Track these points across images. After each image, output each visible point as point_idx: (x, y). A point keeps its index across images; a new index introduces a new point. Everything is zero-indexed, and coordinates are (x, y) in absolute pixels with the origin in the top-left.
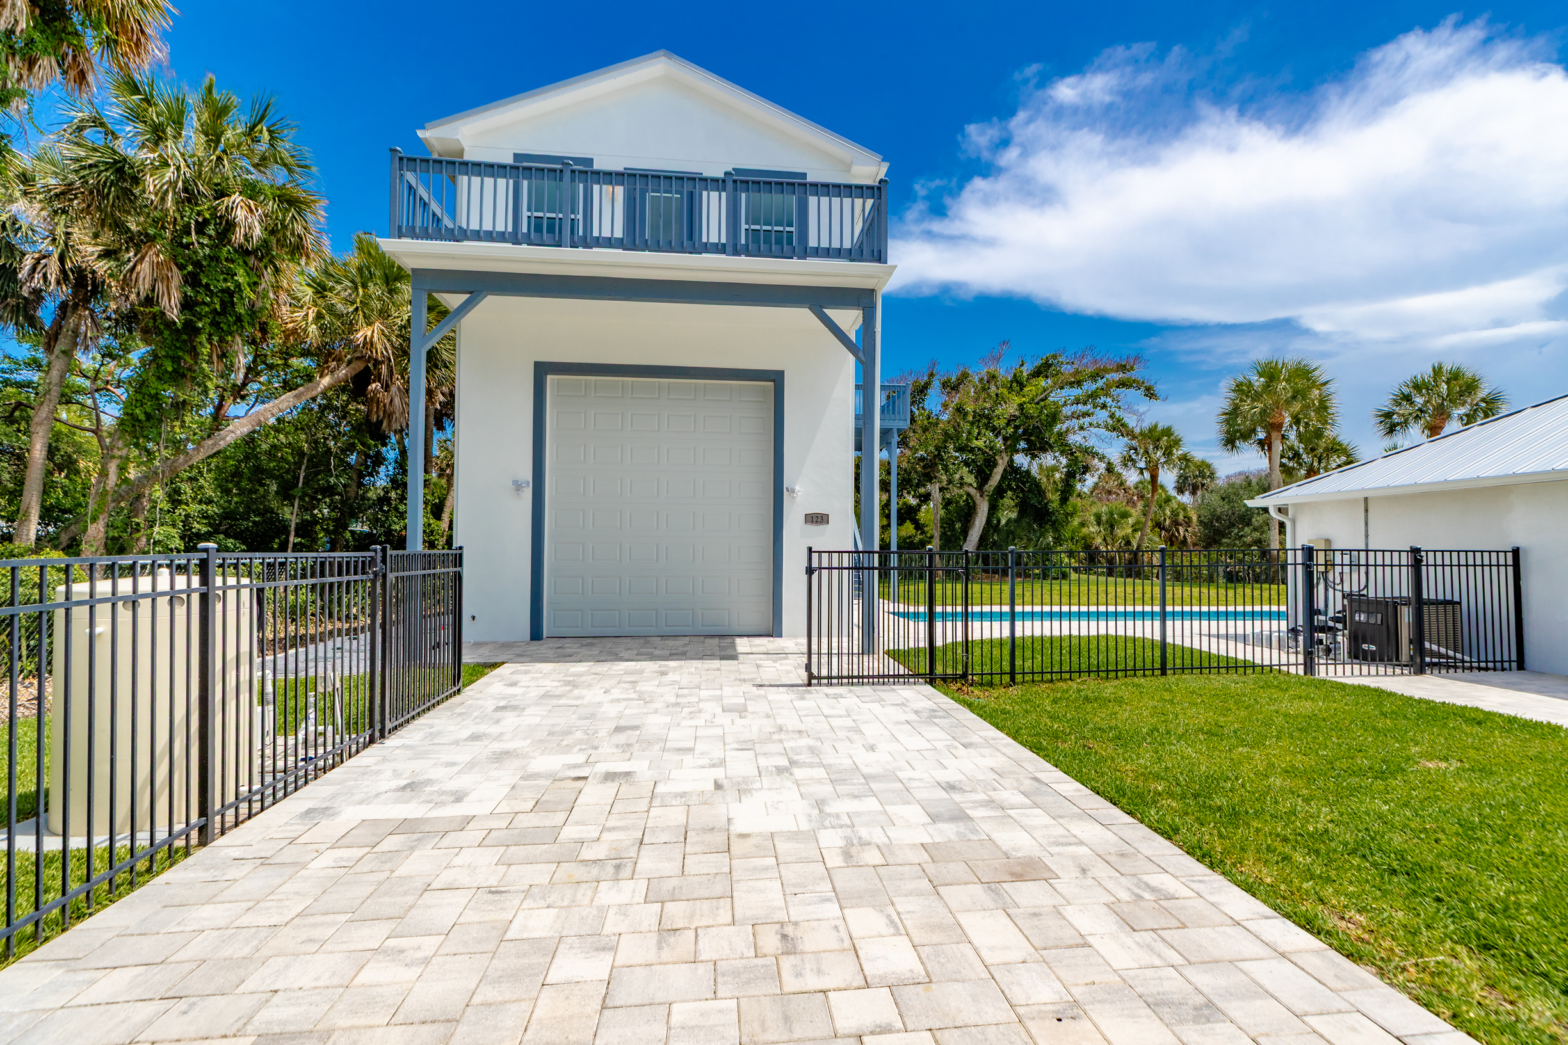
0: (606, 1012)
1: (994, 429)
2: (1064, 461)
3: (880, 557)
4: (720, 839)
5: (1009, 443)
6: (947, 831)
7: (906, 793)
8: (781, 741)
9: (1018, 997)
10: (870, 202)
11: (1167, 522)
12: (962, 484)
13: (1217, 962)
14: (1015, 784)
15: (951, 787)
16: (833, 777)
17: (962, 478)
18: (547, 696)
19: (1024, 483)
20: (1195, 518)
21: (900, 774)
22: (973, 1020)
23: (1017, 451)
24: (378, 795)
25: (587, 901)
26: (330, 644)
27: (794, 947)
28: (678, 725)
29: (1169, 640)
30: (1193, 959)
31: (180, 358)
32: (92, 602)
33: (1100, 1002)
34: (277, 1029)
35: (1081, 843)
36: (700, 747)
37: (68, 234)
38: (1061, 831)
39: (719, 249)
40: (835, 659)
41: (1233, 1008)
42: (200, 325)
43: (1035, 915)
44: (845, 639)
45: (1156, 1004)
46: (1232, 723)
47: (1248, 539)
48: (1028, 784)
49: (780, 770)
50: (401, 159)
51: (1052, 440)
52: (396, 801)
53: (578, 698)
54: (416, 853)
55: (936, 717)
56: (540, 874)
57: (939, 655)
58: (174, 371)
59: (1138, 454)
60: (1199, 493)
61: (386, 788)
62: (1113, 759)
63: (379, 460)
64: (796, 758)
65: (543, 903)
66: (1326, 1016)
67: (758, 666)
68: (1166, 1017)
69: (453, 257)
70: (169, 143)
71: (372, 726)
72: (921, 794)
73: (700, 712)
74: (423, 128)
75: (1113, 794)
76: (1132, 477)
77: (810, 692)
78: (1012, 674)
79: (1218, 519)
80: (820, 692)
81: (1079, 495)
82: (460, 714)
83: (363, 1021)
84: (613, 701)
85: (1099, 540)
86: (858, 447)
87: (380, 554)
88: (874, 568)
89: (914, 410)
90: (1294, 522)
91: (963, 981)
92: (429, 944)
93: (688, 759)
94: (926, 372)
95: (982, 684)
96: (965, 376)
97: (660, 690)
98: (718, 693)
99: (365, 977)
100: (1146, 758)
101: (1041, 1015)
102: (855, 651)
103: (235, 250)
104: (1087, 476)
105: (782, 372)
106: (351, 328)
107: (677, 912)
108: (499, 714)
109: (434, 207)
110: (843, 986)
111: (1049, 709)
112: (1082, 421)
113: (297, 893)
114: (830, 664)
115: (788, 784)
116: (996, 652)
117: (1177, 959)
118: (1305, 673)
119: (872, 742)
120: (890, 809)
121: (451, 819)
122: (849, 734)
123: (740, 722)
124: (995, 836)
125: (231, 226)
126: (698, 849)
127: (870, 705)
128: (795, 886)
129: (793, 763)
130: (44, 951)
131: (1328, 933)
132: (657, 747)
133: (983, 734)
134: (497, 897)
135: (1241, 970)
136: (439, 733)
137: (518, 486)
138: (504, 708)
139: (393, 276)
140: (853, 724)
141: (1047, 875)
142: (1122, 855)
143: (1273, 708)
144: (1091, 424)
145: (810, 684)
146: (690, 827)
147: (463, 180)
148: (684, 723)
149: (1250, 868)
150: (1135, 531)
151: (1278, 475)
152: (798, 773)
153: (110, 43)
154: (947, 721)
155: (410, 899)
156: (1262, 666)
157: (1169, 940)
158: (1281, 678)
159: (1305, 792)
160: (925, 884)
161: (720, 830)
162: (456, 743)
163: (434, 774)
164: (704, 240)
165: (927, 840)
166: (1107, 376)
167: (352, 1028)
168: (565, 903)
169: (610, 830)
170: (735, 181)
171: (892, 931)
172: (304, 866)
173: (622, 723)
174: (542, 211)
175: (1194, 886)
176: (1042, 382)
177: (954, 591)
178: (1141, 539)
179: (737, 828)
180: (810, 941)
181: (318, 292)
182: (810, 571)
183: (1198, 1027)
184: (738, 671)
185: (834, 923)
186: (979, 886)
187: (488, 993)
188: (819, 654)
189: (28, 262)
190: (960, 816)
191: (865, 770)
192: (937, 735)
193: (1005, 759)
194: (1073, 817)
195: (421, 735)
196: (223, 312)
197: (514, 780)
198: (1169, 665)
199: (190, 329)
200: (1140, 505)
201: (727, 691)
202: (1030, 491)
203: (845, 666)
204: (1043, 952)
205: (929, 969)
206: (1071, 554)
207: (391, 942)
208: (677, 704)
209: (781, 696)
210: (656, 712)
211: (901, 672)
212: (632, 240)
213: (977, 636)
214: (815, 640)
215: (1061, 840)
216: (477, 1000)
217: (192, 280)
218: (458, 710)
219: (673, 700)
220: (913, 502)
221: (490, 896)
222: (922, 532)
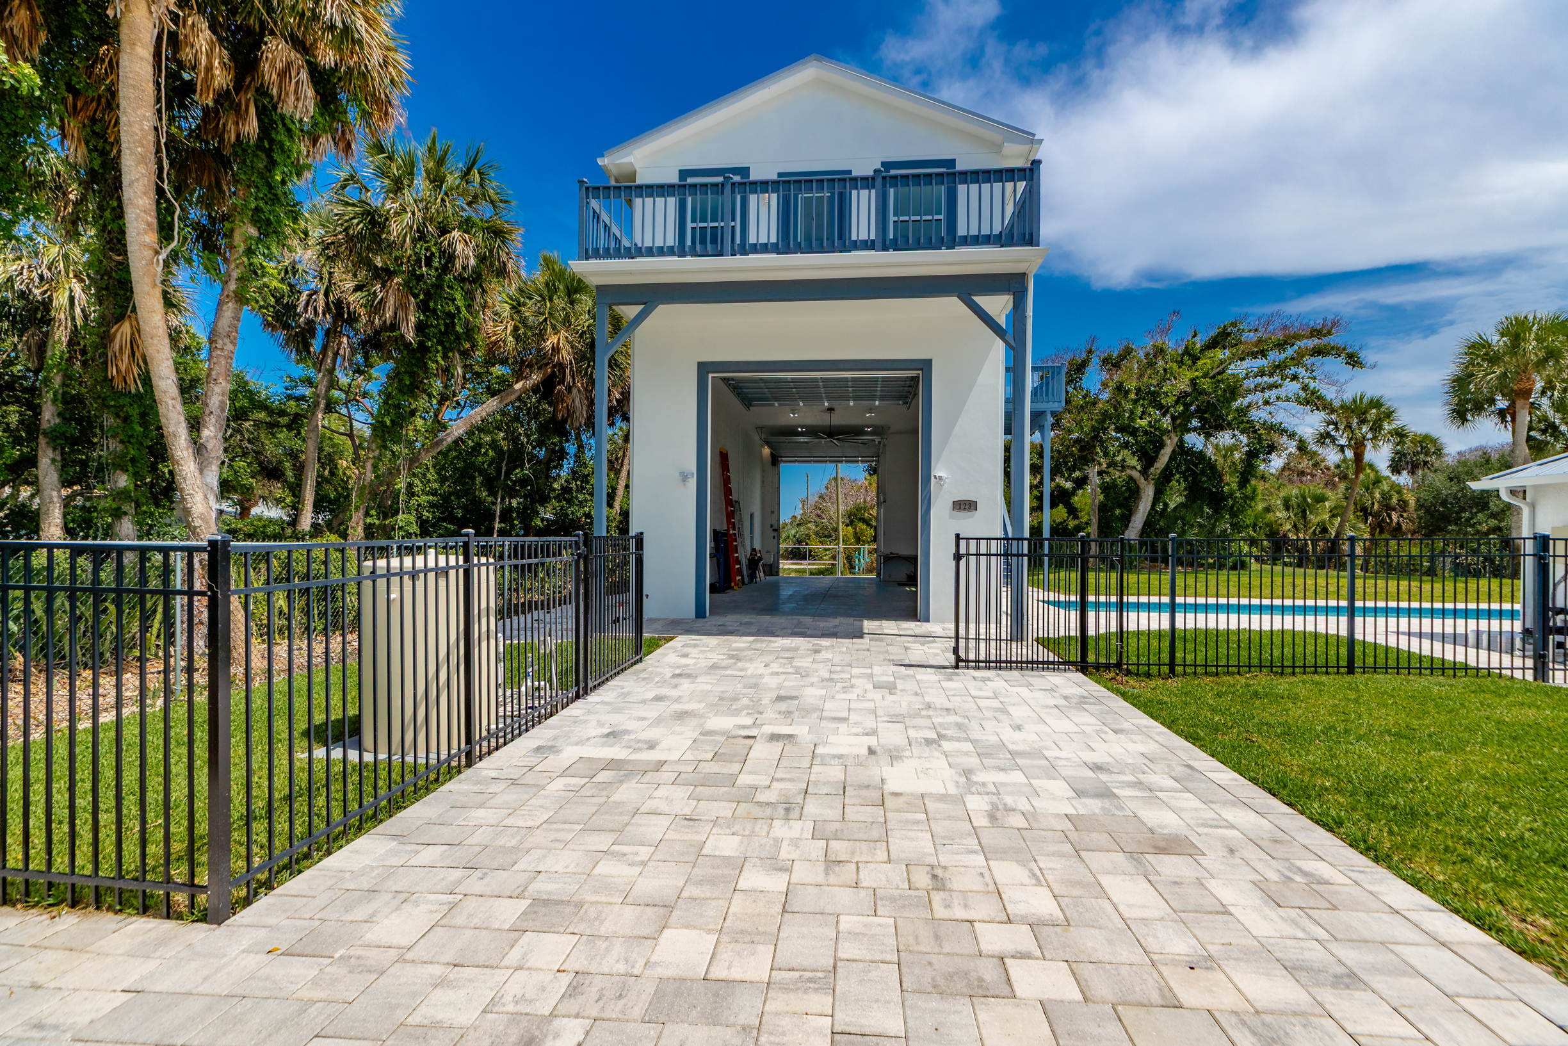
0: (786, 915)
1: (1160, 407)
2: (1244, 439)
3: (1030, 544)
4: (875, 795)
5: (1178, 421)
6: (1093, 806)
7: (1052, 770)
8: (929, 717)
9: (1152, 944)
10: (1022, 185)
11: (1376, 507)
12: (1123, 467)
13: (1366, 941)
14: (1166, 770)
15: (1098, 768)
16: (979, 751)
17: (1124, 460)
18: (714, 667)
19: (1196, 465)
20: (1412, 502)
21: (1047, 753)
22: (1107, 958)
23: (1189, 431)
24: (588, 739)
25: (764, 833)
26: (529, 616)
27: (944, 885)
28: (833, 697)
29: (1359, 636)
30: (1339, 936)
31: (414, 373)
32: (389, 575)
33: (1235, 959)
34: (545, 897)
35: (1233, 827)
36: (854, 718)
37: (330, 273)
38: (1212, 815)
39: (869, 245)
40: (982, 645)
41: (1379, 982)
42: (430, 344)
43: (1176, 883)
44: (993, 626)
45: (1293, 968)
46: (1428, 727)
47: (1484, 528)
48: (1179, 770)
49: (928, 742)
50: (587, 189)
51: (1230, 418)
52: (603, 745)
53: (742, 670)
54: (624, 786)
55: (1086, 703)
56: (725, 810)
57: (1091, 645)
58: (411, 384)
59: (1337, 429)
60: (1420, 472)
61: (594, 734)
62: (1277, 754)
63: (562, 455)
64: (944, 732)
65: (728, 831)
66: (1481, 1001)
67: (906, 648)
68: (1303, 980)
69: (630, 273)
70: (406, 192)
71: (577, 684)
72: (1068, 772)
73: (852, 687)
74: (603, 156)
75: (1272, 785)
76: (1332, 457)
77: (957, 674)
78: (1172, 665)
79: (1444, 503)
80: (967, 678)
81: (1263, 478)
82: (644, 679)
83: (604, 899)
84: (773, 674)
85: (1288, 527)
86: (1008, 430)
87: (582, 539)
88: (1023, 555)
89: (1070, 390)
90: (1533, 507)
91: (1100, 928)
92: (645, 852)
93: (843, 727)
94: (1084, 348)
95: (1137, 675)
96: (1127, 353)
97: (815, 666)
98: (869, 671)
99: (600, 869)
100: (1316, 755)
101: (1174, 963)
102: (1003, 637)
103: (455, 278)
104: (1273, 456)
105: (930, 361)
106: (542, 336)
107: (840, 848)
108: (675, 681)
109: (615, 230)
110: (987, 919)
111: (1211, 702)
112: (1267, 394)
113: (541, 807)
114: (977, 649)
115: (937, 754)
116: (1154, 644)
117: (1322, 934)
118: (1535, 679)
119: (1019, 722)
120: (1034, 782)
121: (648, 762)
122: (996, 714)
123: (890, 698)
124: (1140, 813)
125: (451, 258)
126: (856, 801)
127: (1019, 689)
128: (943, 838)
129: (941, 736)
130: (380, 828)
131: (1500, 931)
132: (815, 715)
133: (1135, 721)
134: (692, 823)
135: (1392, 951)
136: (628, 694)
137: (684, 477)
138: (679, 675)
139: (575, 287)
140: (1000, 706)
141: (1192, 851)
142: (1276, 841)
143: (1483, 713)
144: (1278, 398)
145: (957, 667)
146: (848, 783)
147: (638, 202)
148: (838, 696)
149: (1421, 864)
150: (1333, 516)
151: (1524, 450)
152: (946, 745)
153: (366, 115)
154: (1097, 707)
155: (626, 819)
156: (1478, 669)
157: (1316, 918)
158: (1502, 683)
159: (1504, 799)
160: (1068, 848)
161: (875, 788)
162: (644, 702)
163: (631, 725)
164: (854, 238)
165: (1071, 811)
166: (1298, 343)
167: (597, 902)
168: (747, 833)
169: (778, 780)
170: (884, 178)
171: (1034, 882)
172: (543, 788)
173: (782, 693)
174: (706, 221)
175: (1353, 875)
176: (1220, 354)
177: (1108, 579)
178: (1341, 525)
179: (891, 787)
180: (958, 882)
181: (513, 307)
182: (958, 557)
183: (1336, 992)
184: (887, 652)
185: (980, 870)
186: (1121, 854)
187: (691, 891)
188: (967, 639)
189: (304, 298)
190: (1105, 793)
191: (1011, 747)
192: (1087, 720)
193: (1157, 746)
194: (1225, 803)
195: (615, 694)
196: (446, 333)
197: (695, 735)
198: (1358, 663)
199: (423, 349)
200: (1342, 486)
201: (877, 670)
202: (1203, 472)
203: (993, 651)
204: (1182, 914)
205: (1068, 915)
206: (1253, 542)
207: (616, 848)
208: (831, 680)
209: (928, 677)
210: (812, 685)
211: (1051, 659)
212: (786, 244)
213: (1133, 627)
214: (962, 625)
215: (1210, 823)
216: (685, 894)
217: (423, 307)
218: (642, 675)
219: (827, 675)
220: (1069, 485)
221: (686, 822)
222: (1076, 517)
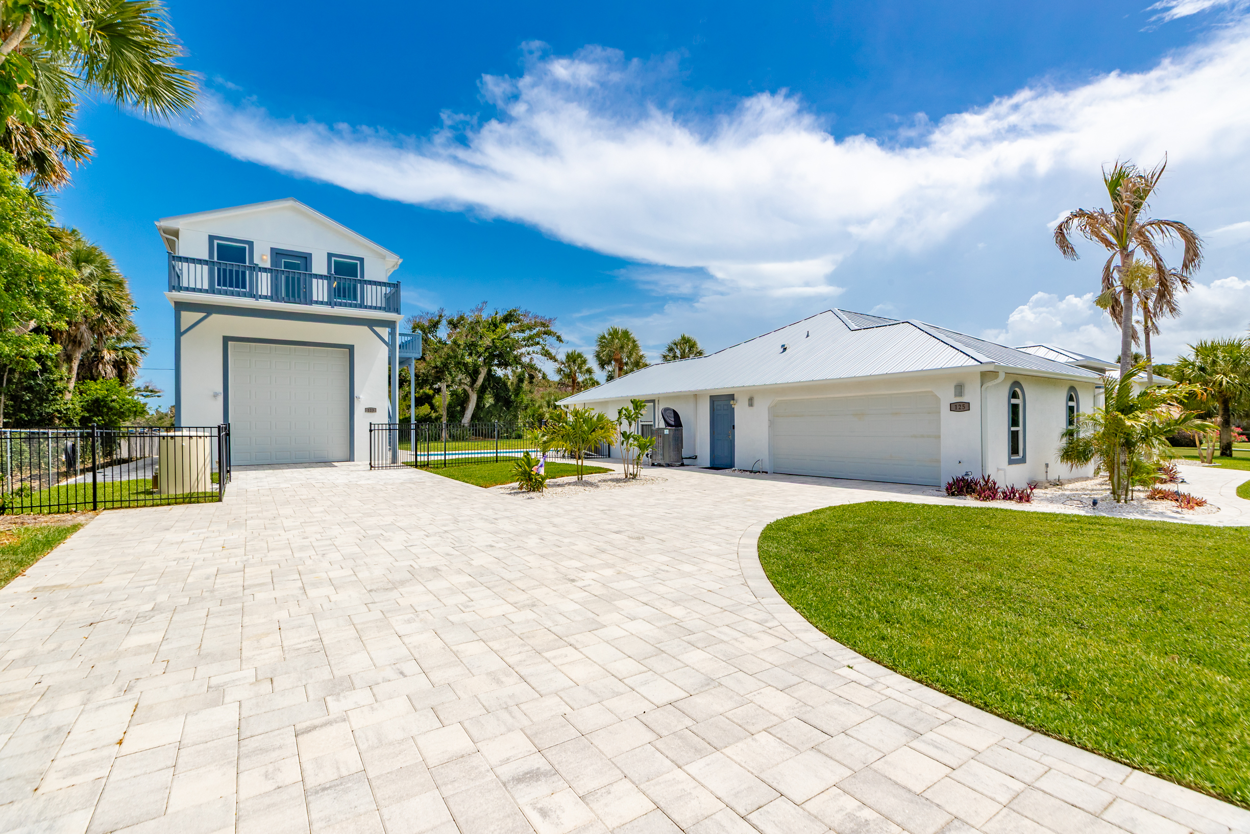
1: (477, 353)
5: (487, 361)
12: (460, 384)
17: (460, 380)
19: (497, 384)
23: (492, 366)
39: (323, 304)
44: (385, 461)
50: (173, 257)
51: (511, 360)
80: (374, 474)
95: (434, 468)
105: (354, 347)
137: (215, 395)
145: (371, 470)
164: (314, 299)
166: (538, 328)
176: (508, 326)
182: (371, 431)
202: (500, 387)
211: (406, 466)
220: (431, 392)
222: (436, 411)
